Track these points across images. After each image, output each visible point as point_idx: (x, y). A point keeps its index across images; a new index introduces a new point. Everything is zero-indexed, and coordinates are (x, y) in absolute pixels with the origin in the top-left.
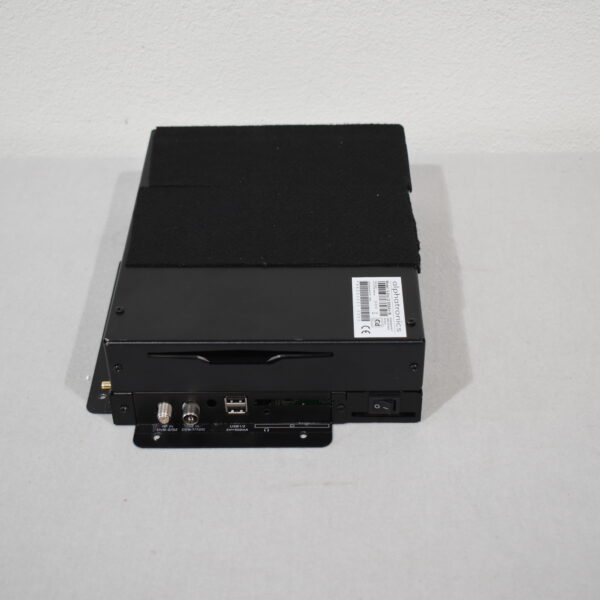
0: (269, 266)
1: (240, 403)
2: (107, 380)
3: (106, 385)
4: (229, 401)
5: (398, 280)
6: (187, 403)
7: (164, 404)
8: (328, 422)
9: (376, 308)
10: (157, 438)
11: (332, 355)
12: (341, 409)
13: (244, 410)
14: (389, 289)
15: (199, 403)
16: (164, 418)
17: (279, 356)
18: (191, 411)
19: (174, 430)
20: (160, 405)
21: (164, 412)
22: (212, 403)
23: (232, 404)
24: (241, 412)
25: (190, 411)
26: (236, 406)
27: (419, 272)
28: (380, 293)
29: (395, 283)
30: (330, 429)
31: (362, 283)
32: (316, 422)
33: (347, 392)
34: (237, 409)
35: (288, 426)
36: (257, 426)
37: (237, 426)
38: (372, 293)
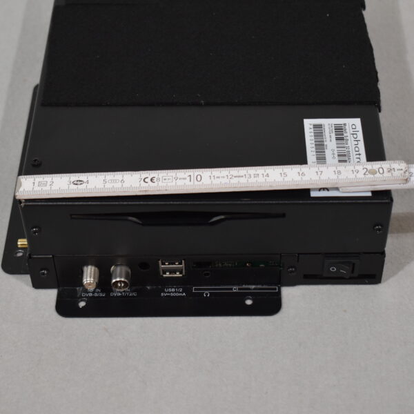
0: (207, 104)
1: (176, 266)
2: (24, 238)
3: (22, 242)
4: (163, 264)
5: (357, 122)
6: (117, 265)
7: (89, 267)
8: (276, 285)
9: (334, 158)
10: (82, 304)
11: (283, 215)
12: (292, 272)
13: (181, 273)
14: (348, 133)
15: (129, 265)
16: (90, 284)
17: (223, 217)
18: (121, 277)
19: (101, 295)
20: (85, 268)
21: (89, 277)
22: (144, 265)
23: (167, 266)
24: (178, 275)
25: (119, 276)
26: (172, 269)
27: (380, 111)
28: (337, 139)
29: (353, 125)
30: (279, 293)
31: (316, 126)
32: (262, 285)
33: (298, 254)
34: (172, 271)
35: (231, 289)
36: (195, 289)
37: (173, 290)
38: (328, 139)
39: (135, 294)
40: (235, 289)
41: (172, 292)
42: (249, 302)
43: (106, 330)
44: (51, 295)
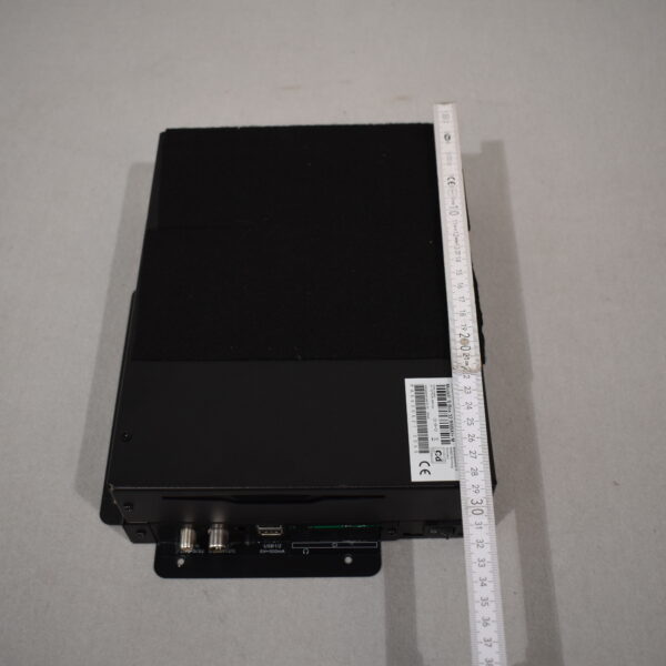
1: (274, 528)
6: (213, 529)
8: (376, 539)
9: (436, 430)
10: (181, 562)
11: (383, 497)
13: (279, 533)
14: (451, 397)
16: (187, 548)
19: (200, 551)
20: (182, 532)
21: (187, 542)
23: (265, 528)
24: (276, 534)
26: (270, 529)
30: (378, 551)
31: (417, 388)
32: (357, 539)
33: (399, 521)
34: (271, 531)
35: (330, 545)
36: (295, 545)
37: (272, 546)
38: (430, 405)
39: (233, 551)
40: (335, 545)
41: (272, 549)
42: (348, 560)
43: (206, 592)
44: (149, 550)
